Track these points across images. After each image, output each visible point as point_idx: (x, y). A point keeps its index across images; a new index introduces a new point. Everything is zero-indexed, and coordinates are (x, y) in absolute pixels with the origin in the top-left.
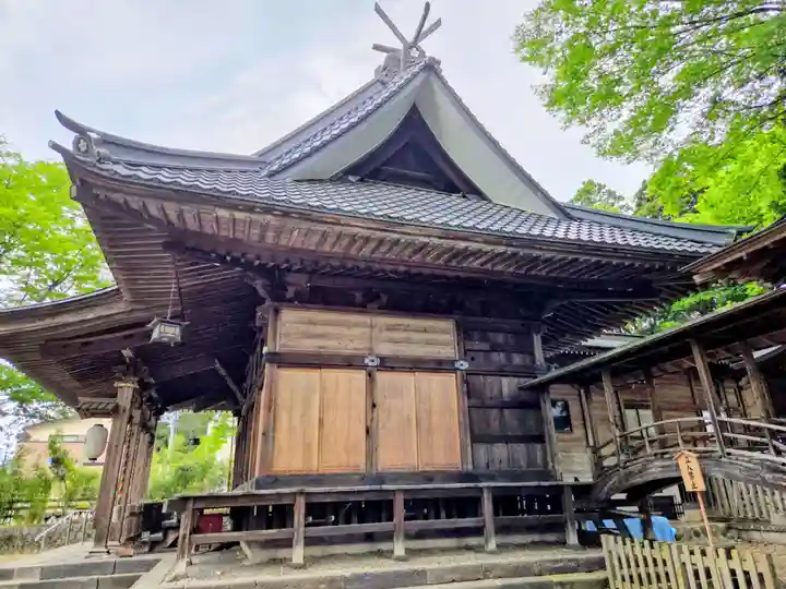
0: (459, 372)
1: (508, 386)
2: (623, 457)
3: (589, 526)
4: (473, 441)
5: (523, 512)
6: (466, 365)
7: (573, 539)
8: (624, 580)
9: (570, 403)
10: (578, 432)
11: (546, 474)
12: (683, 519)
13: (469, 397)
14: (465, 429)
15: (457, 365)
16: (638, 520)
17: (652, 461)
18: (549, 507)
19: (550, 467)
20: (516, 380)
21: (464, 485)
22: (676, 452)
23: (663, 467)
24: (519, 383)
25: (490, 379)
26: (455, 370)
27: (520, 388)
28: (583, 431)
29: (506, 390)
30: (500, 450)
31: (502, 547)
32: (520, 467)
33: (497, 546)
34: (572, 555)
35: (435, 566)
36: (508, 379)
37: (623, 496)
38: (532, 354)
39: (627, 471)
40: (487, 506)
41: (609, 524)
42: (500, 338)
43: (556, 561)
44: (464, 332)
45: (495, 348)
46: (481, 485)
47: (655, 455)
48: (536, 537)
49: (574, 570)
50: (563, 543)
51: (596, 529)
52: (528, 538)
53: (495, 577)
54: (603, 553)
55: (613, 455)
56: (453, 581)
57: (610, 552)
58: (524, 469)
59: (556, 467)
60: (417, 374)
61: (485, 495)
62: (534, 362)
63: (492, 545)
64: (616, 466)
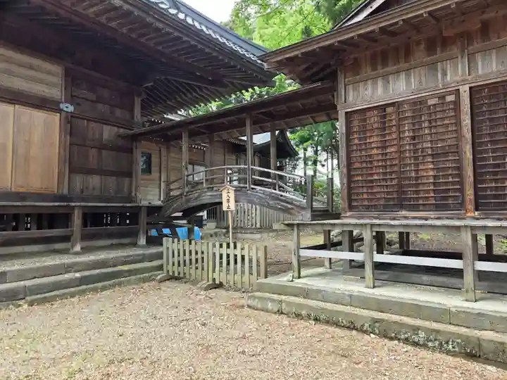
0: (63, 113)
1: (108, 132)
2: (186, 190)
3: (154, 233)
4: (70, 172)
5: (107, 225)
6: (71, 109)
7: (142, 241)
8: (173, 264)
9: (153, 155)
10: (155, 174)
11: (130, 199)
12: (205, 228)
13: (71, 135)
14: (65, 162)
15: (62, 106)
16: (186, 228)
17: (206, 192)
18: (128, 222)
19: (133, 194)
20: (116, 129)
21: (57, 204)
22: (222, 187)
23: (211, 196)
24: (118, 132)
25: (92, 125)
26: (60, 111)
27: (119, 136)
28: (158, 174)
29: (106, 136)
30: (95, 181)
31: (85, 250)
32: (110, 193)
33: (81, 248)
34: (140, 252)
35: (16, 267)
36: (109, 127)
37: (180, 214)
38: (132, 111)
39: (187, 197)
40: (77, 220)
41: (166, 231)
42: (106, 93)
43: (128, 256)
44: (72, 80)
45: (99, 100)
46: (73, 204)
47: (208, 188)
48: (115, 241)
49: (140, 261)
50: (135, 245)
51: (157, 235)
52: (109, 242)
53: (76, 272)
54: (163, 249)
55: (179, 188)
56: (35, 278)
57: (168, 248)
58: (113, 195)
59: (138, 194)
60: (17, 106)
61: (76, 212)
62: (133, 118)
63: (78, 248)
64: (181, 195)
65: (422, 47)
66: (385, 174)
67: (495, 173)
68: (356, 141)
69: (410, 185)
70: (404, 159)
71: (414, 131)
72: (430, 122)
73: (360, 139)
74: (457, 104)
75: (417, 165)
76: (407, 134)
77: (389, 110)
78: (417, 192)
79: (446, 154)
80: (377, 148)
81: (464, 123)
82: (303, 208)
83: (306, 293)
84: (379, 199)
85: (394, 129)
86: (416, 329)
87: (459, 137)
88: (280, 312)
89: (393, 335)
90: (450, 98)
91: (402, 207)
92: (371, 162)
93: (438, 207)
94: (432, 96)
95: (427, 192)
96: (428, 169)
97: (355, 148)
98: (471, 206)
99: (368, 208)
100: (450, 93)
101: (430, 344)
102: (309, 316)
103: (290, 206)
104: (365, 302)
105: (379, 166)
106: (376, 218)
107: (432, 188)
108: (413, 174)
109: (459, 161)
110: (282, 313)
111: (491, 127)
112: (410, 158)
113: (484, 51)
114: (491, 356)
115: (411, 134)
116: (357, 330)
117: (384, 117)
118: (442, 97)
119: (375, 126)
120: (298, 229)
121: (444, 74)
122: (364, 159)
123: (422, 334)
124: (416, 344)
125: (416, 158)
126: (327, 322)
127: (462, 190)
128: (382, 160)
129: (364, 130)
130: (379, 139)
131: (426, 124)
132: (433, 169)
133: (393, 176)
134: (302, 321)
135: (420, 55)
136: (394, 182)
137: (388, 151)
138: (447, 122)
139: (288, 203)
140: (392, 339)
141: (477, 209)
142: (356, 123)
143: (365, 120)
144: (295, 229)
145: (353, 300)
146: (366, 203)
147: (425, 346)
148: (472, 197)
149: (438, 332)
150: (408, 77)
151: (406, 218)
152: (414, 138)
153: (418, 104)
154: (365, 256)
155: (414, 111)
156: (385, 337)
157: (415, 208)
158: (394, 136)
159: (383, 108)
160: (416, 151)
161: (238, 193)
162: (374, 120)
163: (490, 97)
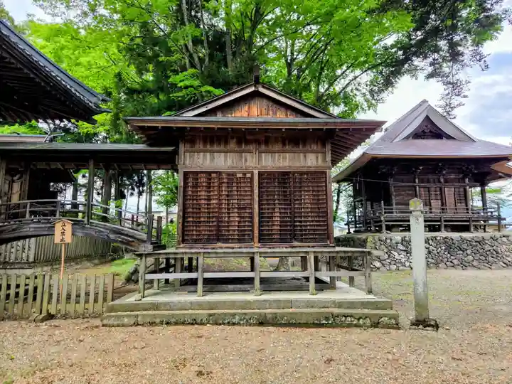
17: (29, 224)
23: (35, 228)
65: (235, 140)
66: (209, 218)
67: (268, 222)
68: (190, 193)
69: (224, 226)
70: (221, 208)
71: (228, 191)
72: (237, 187)
73: (193, 192)
74: (252, 179)
75: (229, 213)
76: (224, 193)
77: (213, 175)
78: (229, 231)
79: (245, 208)
80: (205, 199)
81: (255, 191)
82: (144, 242)
83: (156, 307)
84: (204, 235)
85: (215, 188)
86: (234, 315)
87: (252, 199)
88: (136, 324)
89: (221, 322)
90: (249, 175)
91: (218, 240)
92: (200, 209)
93: (240, 241)
94: (240, 173)
95: (234, 231)
96: (235, 217)
97: (189, 197)
98: (256, 239)
99: (196, 241)
100: (249, 173)
101: (242, 322)
102: (161, 323)
103: (130, 239)
104: (200, 305)
105: (205, 212)
106: (201, 248)
107: (237, 228)
108: (226, 219)
109: (251, 213)
110: (138, 325)
111: (268, 196)
112: (225, 208)
113: (265, 152)
114: (271, 321)
115: (227, 193)
116: (198, 324)
117: (210, 179)
118: (244, 174)
119: (204, 184)
120: (146, 258)
121: (246, 160)
122: (195, 206)
123: (237, 317)
124: (234, 324)
125: (229, 209)
126: (176, 324)
127: (252, 231)
128: (208, 208)
129: (195, 186)
130: (206, 194)
131: (235, 188)
132: (238, 217)
133: (214, 220)
134: (157, 327)
135: (232, 145)
136: (215, 224)
137: (212, 202)
138: (247, 189)
139: (130, 236)
140: (220, 324)
141: (259, 242)
142: (190, 180)
143: (197, 179)
144: (144, 258)
145: (193, 305)
146: (195, 237)
147: (238, 324)
148: (257, 235)
149: (245, 314)
150: (226, 157)
151: (221, 248)
152: (228, 196)
153: (231, 175)
154: (198, 275)
155: (228, 179)
156: (217, 324)
157: (226, 241)
158: (216, 193)
159: (210, 173)
160: (228, 204)
161: (75, 226)
162: (203, 180)
163: (267, 179)
